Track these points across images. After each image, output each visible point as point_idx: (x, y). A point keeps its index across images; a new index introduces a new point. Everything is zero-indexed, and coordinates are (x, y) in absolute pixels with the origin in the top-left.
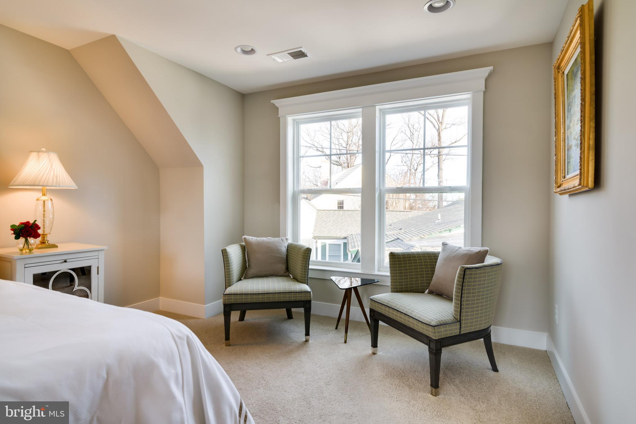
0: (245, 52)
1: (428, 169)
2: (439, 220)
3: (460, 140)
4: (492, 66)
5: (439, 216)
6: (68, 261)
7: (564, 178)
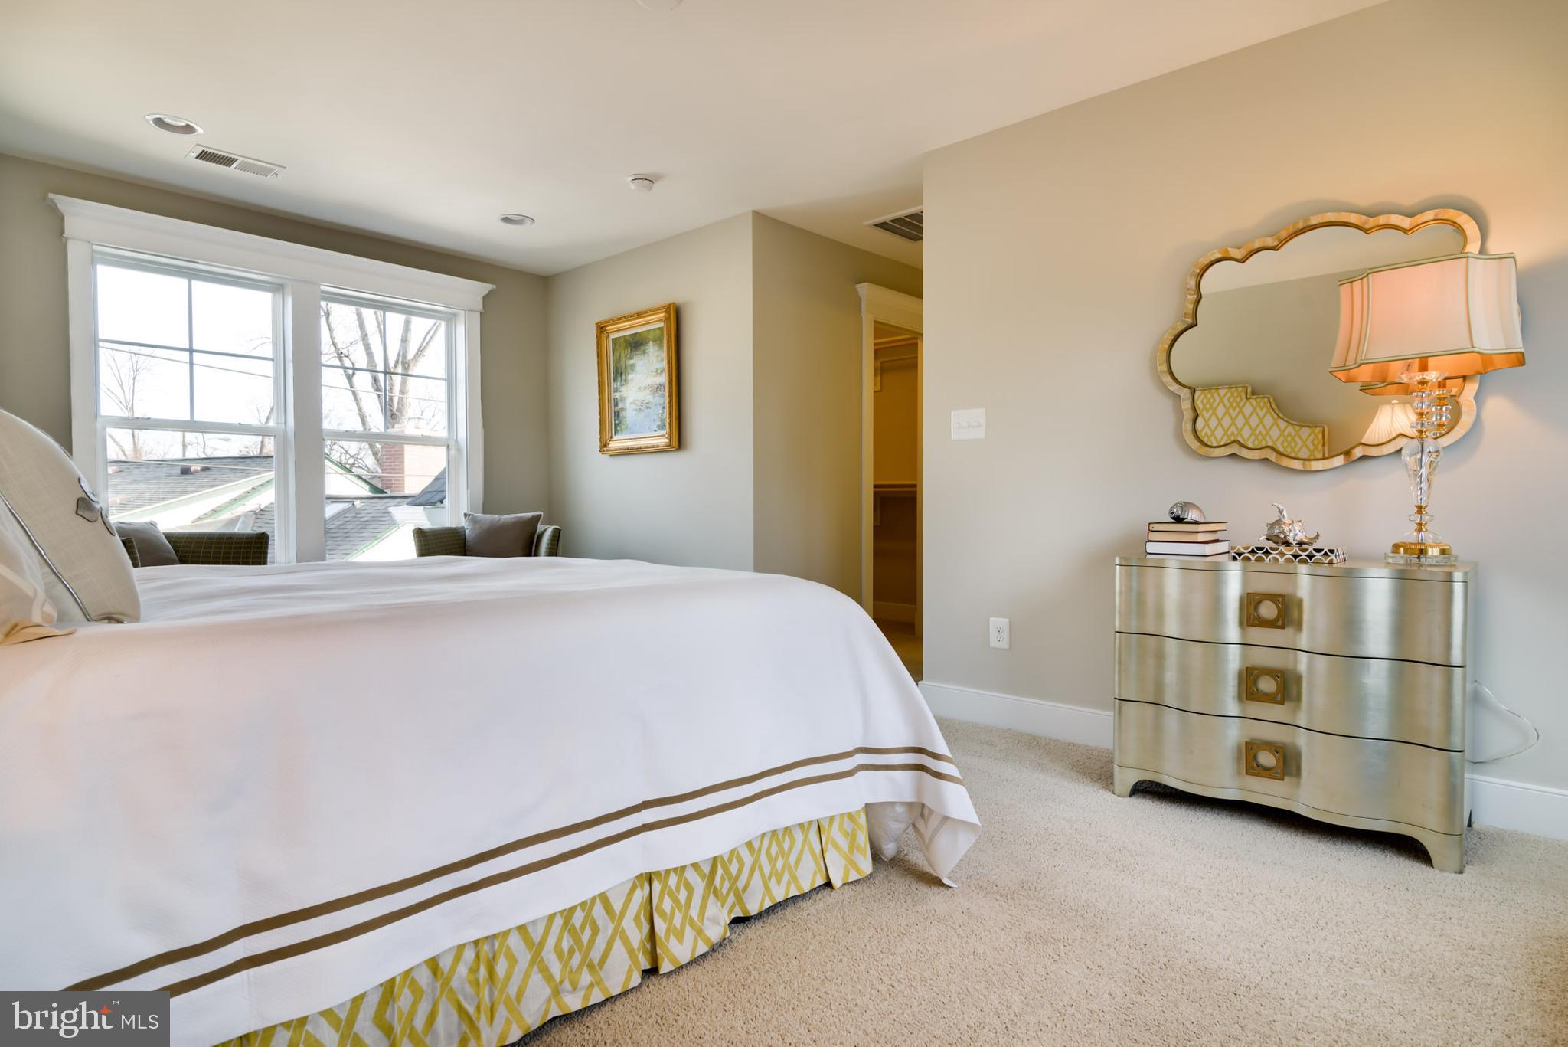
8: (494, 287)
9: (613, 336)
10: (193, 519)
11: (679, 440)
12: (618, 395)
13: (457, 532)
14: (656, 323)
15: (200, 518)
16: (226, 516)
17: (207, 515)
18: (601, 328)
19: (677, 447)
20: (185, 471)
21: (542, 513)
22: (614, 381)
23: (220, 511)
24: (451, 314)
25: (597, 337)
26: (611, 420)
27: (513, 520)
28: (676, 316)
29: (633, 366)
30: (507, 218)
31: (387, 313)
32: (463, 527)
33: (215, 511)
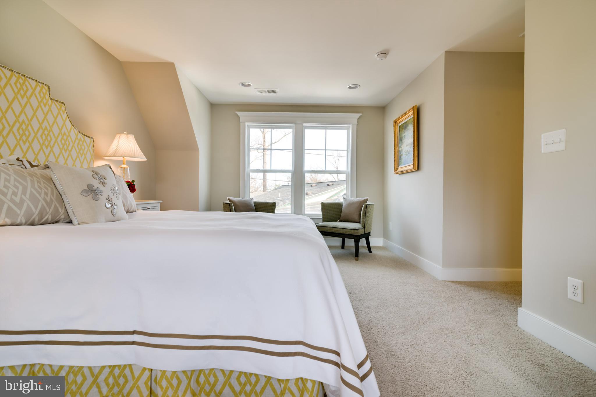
0: (243, 85)
1: (253, 162)
2: (279, 197)
3: (278, 141)
4: (361, 113)
5: (280, 194)
6: (150, 208)
7: (398, 167)
8: (361, 114)
9: (399, 125)
10: (326, 198)
11: (418, 167)
12: (400, 149)
13: (340, 204)
14: (410, 115)
15: (328, 198)
16: (335, 197)
17: (330, 198)
18: (395, 122)
19: (417, 169)
20: (328, 185)
21: (368, 198)
22: (400, 143)
23: (333, 196)
24: (347, 127)
25: (394, 126)
26: (398, 160)
27: (358, 200)
28: (418, 111)
29: (405, 136)
30: (350, 87)
31: (327, 130)
32: (343, 203)
33: (332, 196)
